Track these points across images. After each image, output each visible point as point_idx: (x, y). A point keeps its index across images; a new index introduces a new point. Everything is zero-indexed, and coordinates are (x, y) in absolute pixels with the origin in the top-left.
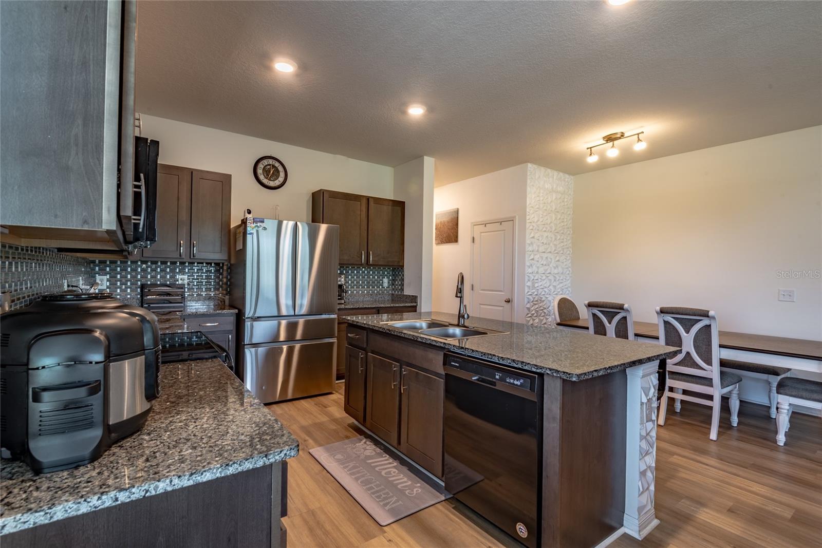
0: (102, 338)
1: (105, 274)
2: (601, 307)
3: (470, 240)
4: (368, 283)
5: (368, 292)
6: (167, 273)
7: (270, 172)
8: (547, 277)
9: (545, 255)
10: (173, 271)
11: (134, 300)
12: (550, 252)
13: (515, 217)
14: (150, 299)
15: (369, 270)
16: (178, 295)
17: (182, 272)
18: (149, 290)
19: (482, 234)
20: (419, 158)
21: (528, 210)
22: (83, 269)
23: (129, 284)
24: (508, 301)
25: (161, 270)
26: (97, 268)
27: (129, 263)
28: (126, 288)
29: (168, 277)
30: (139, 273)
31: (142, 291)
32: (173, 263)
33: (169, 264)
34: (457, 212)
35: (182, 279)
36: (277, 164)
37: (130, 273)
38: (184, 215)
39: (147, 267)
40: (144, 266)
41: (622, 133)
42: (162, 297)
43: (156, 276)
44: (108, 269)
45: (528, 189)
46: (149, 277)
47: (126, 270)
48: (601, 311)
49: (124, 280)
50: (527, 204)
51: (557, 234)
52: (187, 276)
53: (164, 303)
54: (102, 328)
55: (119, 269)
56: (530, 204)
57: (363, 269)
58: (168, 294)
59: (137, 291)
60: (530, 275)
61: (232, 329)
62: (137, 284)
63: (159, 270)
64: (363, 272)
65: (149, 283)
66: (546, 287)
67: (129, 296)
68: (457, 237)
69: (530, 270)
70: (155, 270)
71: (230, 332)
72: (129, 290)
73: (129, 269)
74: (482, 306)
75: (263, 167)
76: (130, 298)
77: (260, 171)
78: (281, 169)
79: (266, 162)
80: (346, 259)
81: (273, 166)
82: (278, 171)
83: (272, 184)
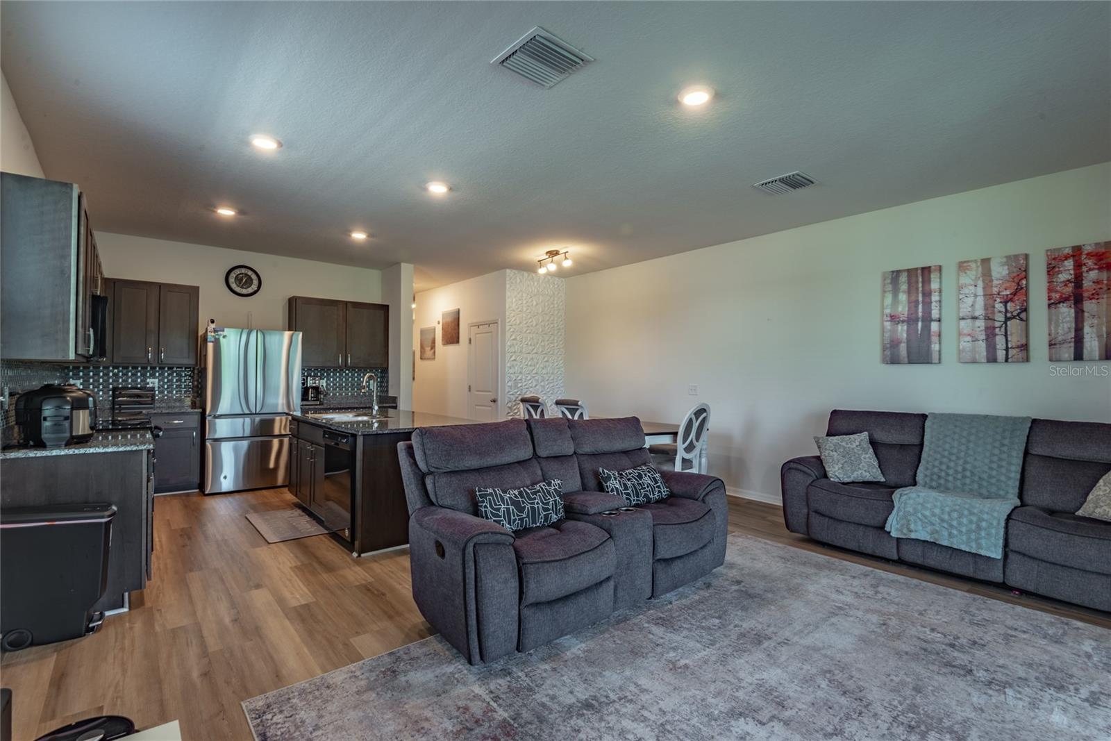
0: (70, 400)
1: (79, 379)
2: (568, 405)
3: (468, 340)
4: (353, 385)
5: (352, 395)
6: (138, 378)
7: (242, 280)
8: (533, 377)
9: (529, 357)
10: (144, 375)
11: (106, 402)
12: (536, 353)
13: (498, 320)
14: (120, 401)
15: (353, 372)
16: (148, 397)
17: (153, 376)
18: (120, 393)
19: (477, 336)
20: (398, 264)
21: (507, 314)
22: (58, 374)
23: (101, 387)
24: (494, 401)
25: (132, 375)
26: (71, 373)
27: (101, 368)
28: (99, 391)
29: (139, 380)
30: (110, 377)
31: (113, 393)
32: (144, 368)
33: (139, 369)
34: (458, 312)
35: (153, 382)
36: (250, 273)
37: (102, 377)
38: (152, 324)
39: (119, 372)
40: (116, 371)
41: (557, 251)
42: (133, 399)
43: (128, 380)
44: (81, 374)
45: (508, 294)
46: (120, 380)
47: (99, 375)
48: (567, 409)
49: (96, 384)
50: (507, 307)
51: (545, 336)
52: (157, 380)
53: (135, 405)
54: (71, 397)
55: (91, 374)
56: (510, 308)
57: (347, 372)
58: (139, 396)
59: (109, 393)
60: (512, 375)
61: (196, 426)
62: (108, 387)
63: (130, 374)
64: (347, 374)
65: (120, 386)
66: (531, 387)
67: (101, 398)
68: (458, 338)
69: (511, 371)
70: (126, 374)
71: (194, 429)
72: (101, 393)
73: (101, 374)
74: (477, 407)
75: (235, 276)
76: (102, 400)
77: (232, 280)
78: (254, 277)
79: (238, 272)
80: (322, 362)
81: (245, 274)
82: (251, 279)
83: (244, 292)
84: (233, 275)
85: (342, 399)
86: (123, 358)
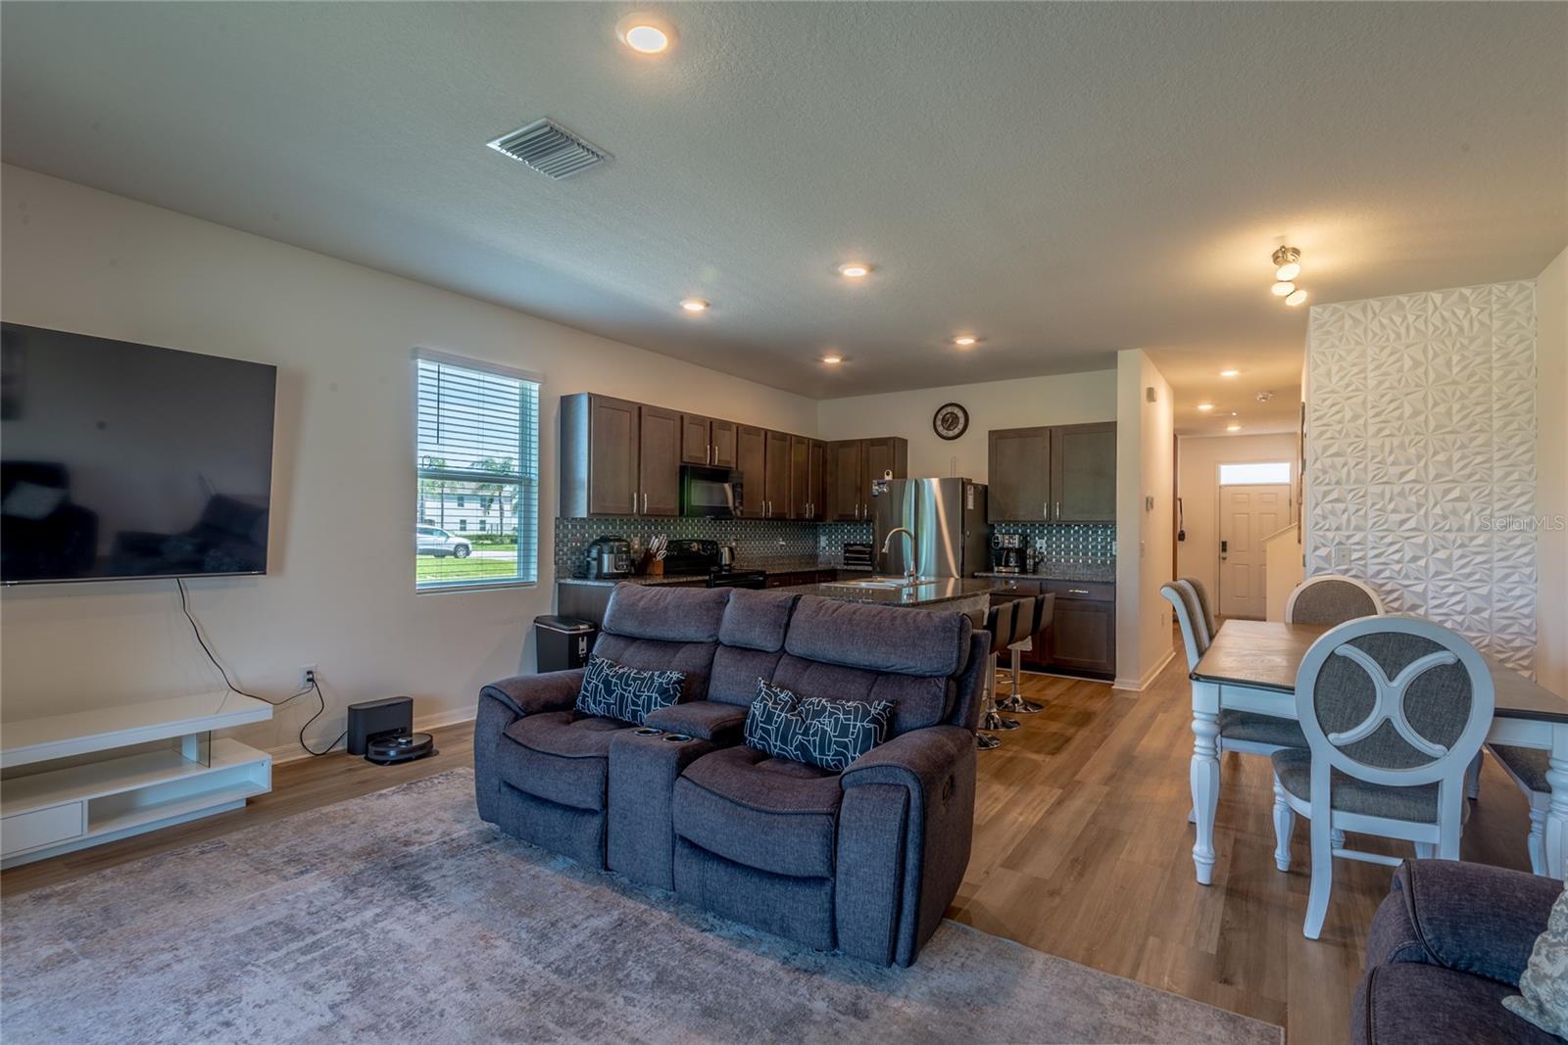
6: (864, 534)
7: (949, 421)
14: (848, 556)
18: (848, 549)
23: (840, 542)
25: (860, 532)
29: (865, 537)
30: (846, 534)
36: (957, 411)
37: (840, 534)
38: (859, 481)
39: (851, 528)
42: (856, 555)
43: (857, 536)
49: (836, 540)
62: (844, 543)
70: (856, 531)
73: (840, 531)
77: (939, 423)
78: (960, 414)
79: (944, 412)
80: (1022, 514)
81: (952, 413)
82: (957, 417)
83: (951, 434)
84: (940, 417)
85: (1068, 567)
86: (840, 516)
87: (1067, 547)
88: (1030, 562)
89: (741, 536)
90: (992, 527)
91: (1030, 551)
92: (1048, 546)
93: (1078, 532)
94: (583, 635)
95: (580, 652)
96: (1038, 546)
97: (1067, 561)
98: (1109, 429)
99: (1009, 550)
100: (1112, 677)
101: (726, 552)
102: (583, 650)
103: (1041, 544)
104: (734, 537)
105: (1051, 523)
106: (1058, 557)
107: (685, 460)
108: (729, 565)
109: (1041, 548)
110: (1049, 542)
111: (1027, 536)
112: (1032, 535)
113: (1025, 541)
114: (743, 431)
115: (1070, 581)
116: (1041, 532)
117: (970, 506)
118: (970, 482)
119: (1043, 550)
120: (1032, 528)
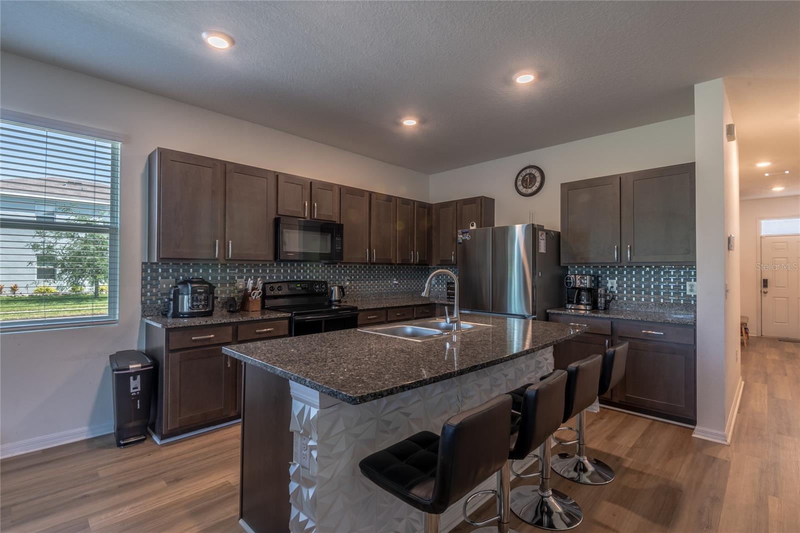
7: (528, 181)
36: (534, 171)
38: (455, 233)
77: (519, 183)
78: (537, 174)
79: (524, 173)
80: (593, 256)
81: (530, 174)
82: (535, 177)
83: (530, 191)
84: (520, 178)
85: (640, 306)
86: (441, 260)
87: (638, 286)
88: (601, 301)
89: (356, 277)
90: (566, 268)
91: (601, 291)
92: (619, 286)
93: (649, 272)
94: (135, 375)
95: (132, 391)
96: (609, 285)
97: (638, 300)
98: (688, 171)
99: (580, 289)
100: (694, 423)
101: (336, 289)
102: (136, 388)
103: (612, 284)
104: (348, 278)
105: (622, 265)
106: (629, 295)
107: (279, 213)
108: (339, 301)
109: (612, 287)
110: (620, 282)
111: (598, 277)
112: (604, 276)
113: (596, 280)
114: (345, 192)
115: (642, 321)
116: (612, 273)
117: (542, 249)
118: (541, 228)
119: (614, 289)
120: (603, 270)
